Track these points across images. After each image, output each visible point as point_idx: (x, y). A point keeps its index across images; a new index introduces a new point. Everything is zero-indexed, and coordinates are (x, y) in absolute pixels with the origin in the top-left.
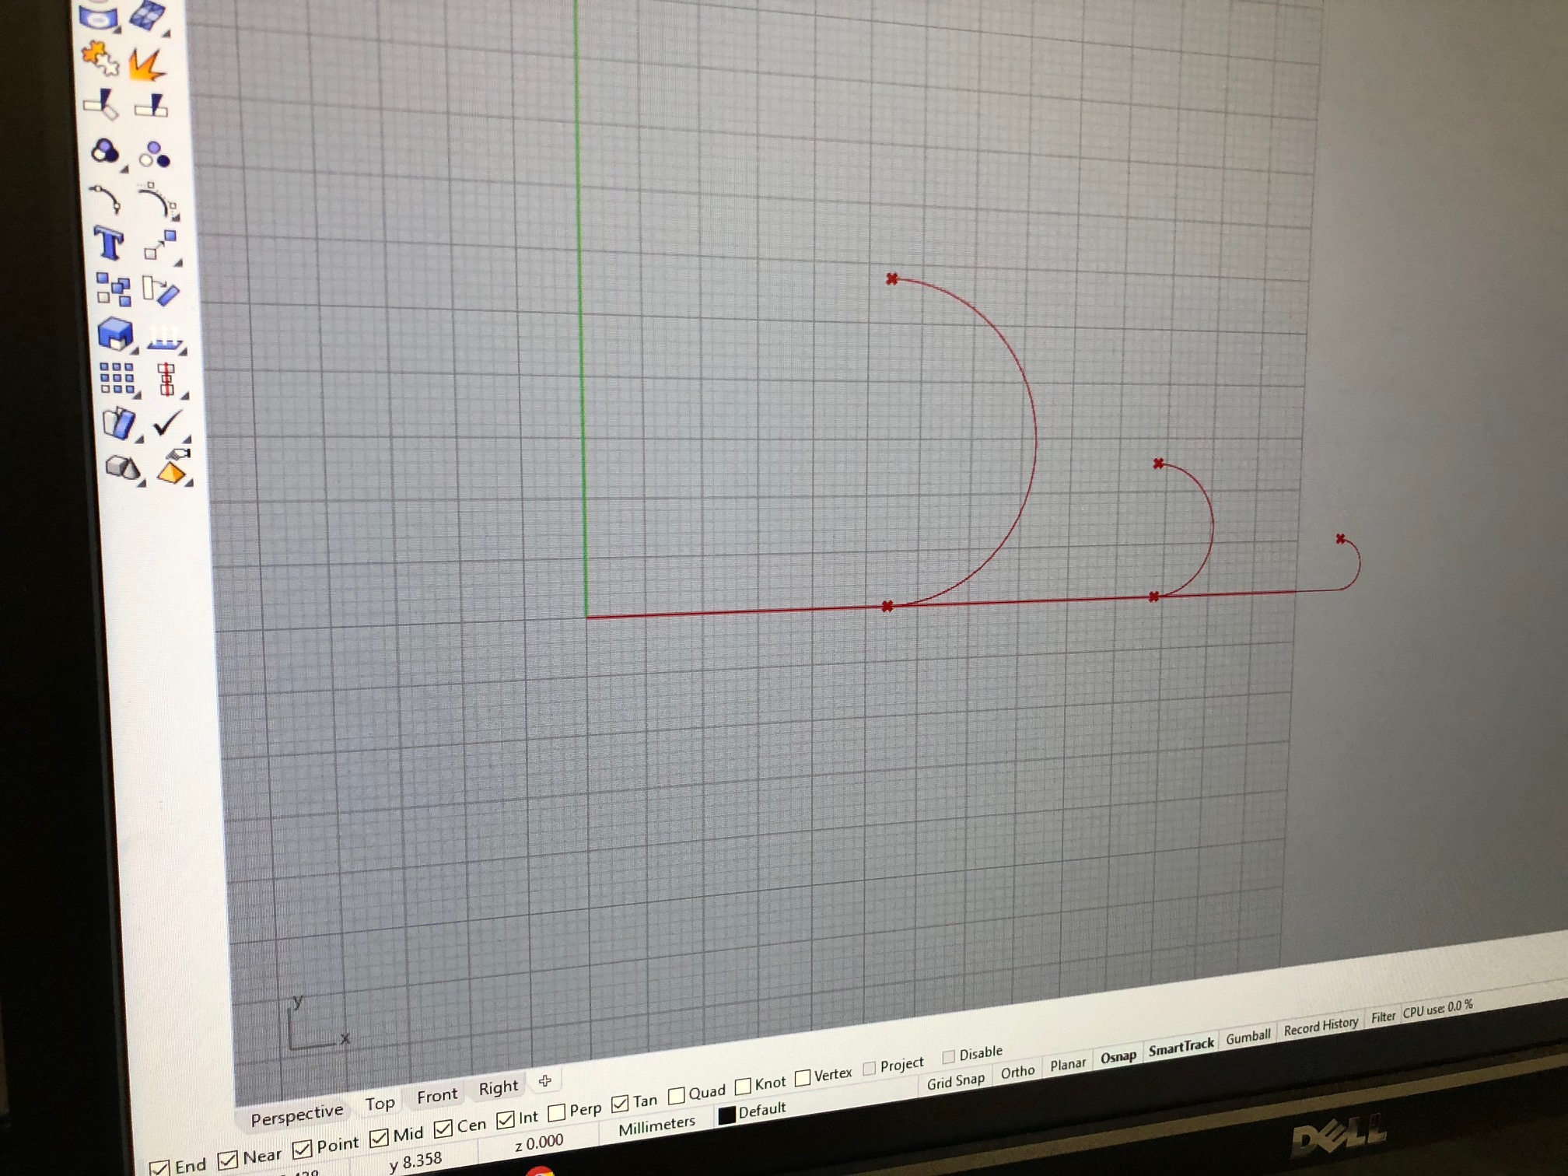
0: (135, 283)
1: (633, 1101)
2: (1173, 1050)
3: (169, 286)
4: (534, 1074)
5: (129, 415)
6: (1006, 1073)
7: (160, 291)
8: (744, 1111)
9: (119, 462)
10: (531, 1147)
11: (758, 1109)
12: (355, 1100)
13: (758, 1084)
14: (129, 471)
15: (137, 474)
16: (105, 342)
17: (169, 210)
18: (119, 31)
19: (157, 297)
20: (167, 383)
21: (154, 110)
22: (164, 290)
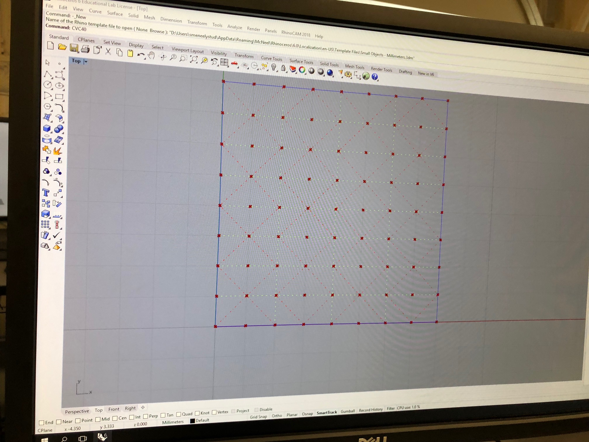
0: (51, 202)
1: (167, 415)
2: (324, 413)
3: (59, 202)
4: (140, 405)
5: (47, 233)
6: (273, 416)
7: (57, 204)
8: (197, 420)
9: (44, 244)
10: (138, 425)
11: (201, 420)
12: (92, 409)
13: (202, 413)
14: (46, 247)
15: (48, 247)
16: (43, 216)
17: (60, 185)
18: (52, 143)
19: (56, 205)
20: (57, 226)
21: (58, 162)
22: (58, 203)
